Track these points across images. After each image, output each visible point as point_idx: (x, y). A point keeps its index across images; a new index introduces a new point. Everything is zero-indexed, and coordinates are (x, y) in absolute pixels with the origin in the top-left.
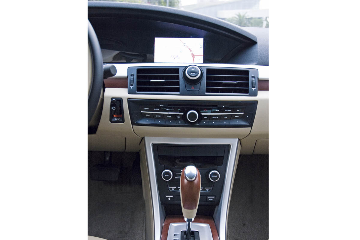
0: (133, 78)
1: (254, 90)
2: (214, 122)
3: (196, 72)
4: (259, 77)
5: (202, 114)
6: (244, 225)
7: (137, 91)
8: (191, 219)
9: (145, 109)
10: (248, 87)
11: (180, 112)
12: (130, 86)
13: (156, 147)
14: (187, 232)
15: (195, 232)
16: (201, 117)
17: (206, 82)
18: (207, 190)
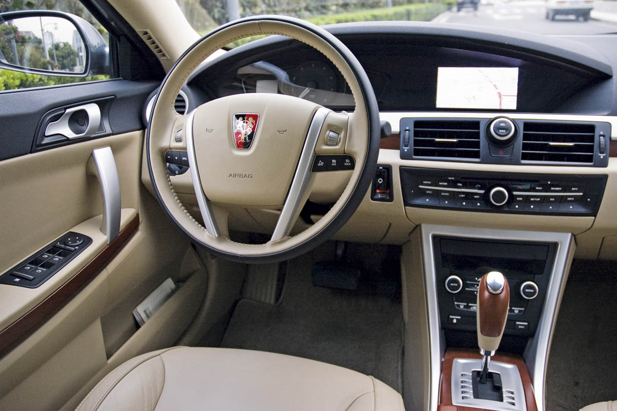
0: (408, 134)
1: (602, 157)
2: (532, 207)
3: (508, 129)
4: (612, 136)
5: (515, 193)
6: (577, 384)
7: (415, 155)
8: (490, 352)
9: (426, 182)
10: (592, 152)
11: (479, 189)
12: (404, 148)
13: (439, 241)
14: (481, 374)
15: (494, 374)
16: (512, 198)
17: (523, 143)
18: (516, 312)
